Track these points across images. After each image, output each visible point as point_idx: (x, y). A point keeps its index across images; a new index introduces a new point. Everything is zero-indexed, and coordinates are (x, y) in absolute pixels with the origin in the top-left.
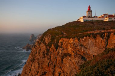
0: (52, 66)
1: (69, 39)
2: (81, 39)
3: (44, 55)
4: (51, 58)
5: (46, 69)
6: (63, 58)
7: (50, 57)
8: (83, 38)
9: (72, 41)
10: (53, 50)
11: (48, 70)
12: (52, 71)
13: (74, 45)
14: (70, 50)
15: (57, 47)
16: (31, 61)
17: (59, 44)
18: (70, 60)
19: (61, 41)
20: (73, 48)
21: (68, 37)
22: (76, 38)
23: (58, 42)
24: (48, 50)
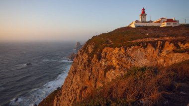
0: (93, 81)
1: (114, 48)
2: (128, 48)
3: (85, 66)
4: (93, 71)
5: (87, 83)
6: (106, 71)
7: (92, 69)
8: (130, 47)
9: (117, 51)
10: (96, 61)
11: (88, 84)
12: (93, 86)
13: (119, 56)
14: (114, 63)
15: (99, 58)
16: (73, 73)
17: (103, 55)
18: (114, 74)
19: (104, 50)
20: (118, 60)
21: (113, 47)
22: (122, 47)
23: (101, 52)
24: (90, 61)
